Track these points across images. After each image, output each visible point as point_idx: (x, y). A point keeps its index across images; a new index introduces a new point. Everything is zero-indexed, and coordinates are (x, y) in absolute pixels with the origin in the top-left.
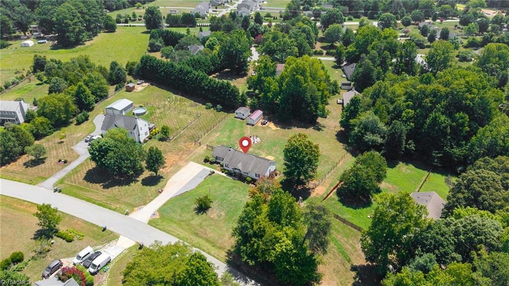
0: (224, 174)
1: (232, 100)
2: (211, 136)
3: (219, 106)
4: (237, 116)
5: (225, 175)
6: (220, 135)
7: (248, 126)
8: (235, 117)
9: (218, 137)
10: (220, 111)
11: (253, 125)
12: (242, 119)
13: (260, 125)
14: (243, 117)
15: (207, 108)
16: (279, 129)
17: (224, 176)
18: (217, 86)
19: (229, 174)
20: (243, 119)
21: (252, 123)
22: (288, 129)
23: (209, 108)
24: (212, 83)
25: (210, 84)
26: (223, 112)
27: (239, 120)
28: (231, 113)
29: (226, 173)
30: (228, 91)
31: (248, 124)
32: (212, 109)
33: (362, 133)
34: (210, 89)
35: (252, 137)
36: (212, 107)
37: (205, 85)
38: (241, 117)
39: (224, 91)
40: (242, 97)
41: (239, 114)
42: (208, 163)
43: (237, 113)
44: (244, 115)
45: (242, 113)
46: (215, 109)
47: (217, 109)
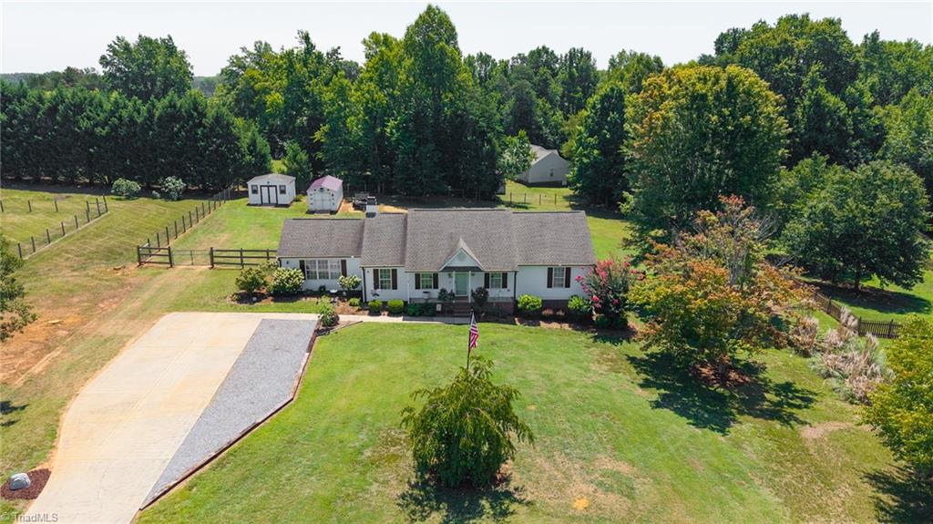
1: (223, 153)
2: (197, 243)
3: (174, 183)
4: (255, 198)
5: (399, 320)
6: (235, 238)
7: (317, 215)
8: (249, 205)
9: (231, 242)
10: (179, 199)
11: (333, 212)
12: (278, 205)
13: (352, 210)
14: (283, 199)
15: (118, 202)
18: (151, 115)
19: (418, 309)
20: (286, 206)
21: (327, 206)
23: (131, 198)
25: (120, 118)
26: (192, 201)
27: (269, 209)
30: (201, 125)
31: (311, 212)
32: (143, 199)
34: (123, 131)
36: (139, 195)
37: (96, 125)
38: (273, 200)
39: (183, 127)
40: (252, 148)
41: (265, 190)
42: (268, 302)
43: (255, 188)
44: (283, 192)
45: (276, 186)
46: (154, 198)
47: (165, 194)
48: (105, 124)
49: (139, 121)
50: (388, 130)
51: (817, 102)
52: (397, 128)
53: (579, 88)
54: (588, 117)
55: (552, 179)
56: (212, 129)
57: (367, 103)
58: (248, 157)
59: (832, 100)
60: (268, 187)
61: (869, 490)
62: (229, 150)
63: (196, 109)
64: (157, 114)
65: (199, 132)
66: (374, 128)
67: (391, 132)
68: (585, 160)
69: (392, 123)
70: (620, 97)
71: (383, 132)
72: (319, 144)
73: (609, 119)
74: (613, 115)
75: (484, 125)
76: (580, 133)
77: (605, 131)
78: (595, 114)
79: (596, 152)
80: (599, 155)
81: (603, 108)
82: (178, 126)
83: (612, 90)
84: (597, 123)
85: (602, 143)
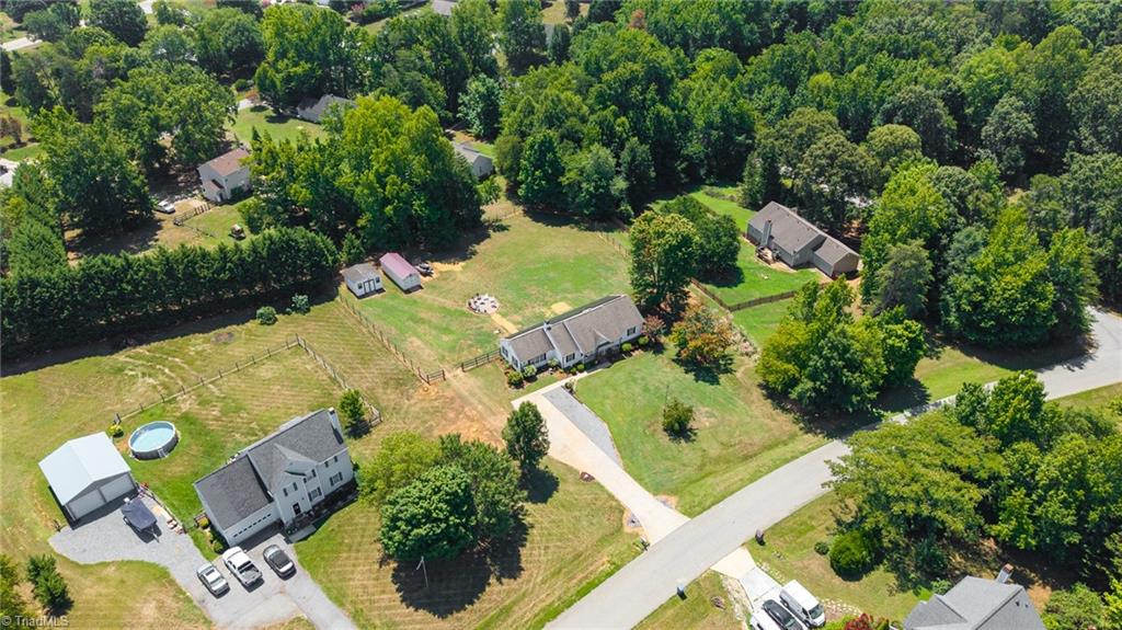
0: (580, 376)
3: (301, 299)
4: (361, 293)
5: (585, 374)
6: (422, 340)
7: (413, 294)
8: (359, 298)
9: (428, 344)
10: (307, 310)
11: (420, 287)
12: (379, 291)
13: (424, 278)
14: (378, 286)
16: (462, 263)
17: (586, 378)
19: (591, 364)
20: (382, 290)
21: (415, 284)
22: (473, 255)
23: (272, 320)
28: (336, 296)
29: (581, 371)
31: (408, 291)
32: (282, 316)
33: (603, 187)
36: (278, 313)
37: (216, 273)
38: (373, 289)
41: (367, 284)
42: (527, 385)
43: (360, 285)
45: (373, 279)
46: (289, 314)
47: (297, 309)
48: (223, 269)
51: (658, 115)
59: (665, 110)
60: (369, 281)
61: (758, 390)
68: (536, 188)
74: (549, 156)
77: (546, 167)
84: (538, 160)
85: (546, 176)
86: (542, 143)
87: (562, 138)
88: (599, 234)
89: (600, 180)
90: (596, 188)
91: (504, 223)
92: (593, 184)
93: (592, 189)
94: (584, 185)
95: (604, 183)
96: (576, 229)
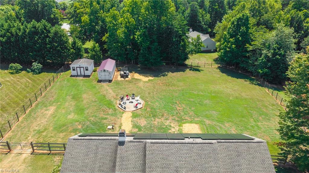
1: (59, 51)
2: (35, 119)
3: (36, 65)
4: (74, 73)
6: (56, 110)
7: (102, 84)
8: (71, 76)
9: (54, 116)
10: (39, 73)
11: (110, 81)
12: (85, 76)
13: (119, 78)
14: (87, 73)
15: (12, 73)
16: (151, 78)
20: (89, 76)
21: (107, 78)
22: (164, 76)
23: (17, 72)
24: (13, 30)
25: (11, 33)
26: (46, 73)
27: (81, 78)
28: (62, 71)
30: (48, 36)
31: (100, 81)
32: (24, 72)
33: (280, 55)
34: (12, 39)
35: (126, 98)
36: (22, 70)
38: (83, 74)
39: (40, 38)
40: (73, 45)
41: (78, 69)
43: (74, 68)
44: (87, 70)
45: (83, 67)
46: (28, 72)
47: (33, 71)
48: (4, 36)
49: (20, 34)
50: (136, 37)
52: (140, 35)
53: (217, 4)
54: (230, 28)
55: (207, 49)
56: (53, 38)
57: (126, 24)
58: (72, 50)
60: (80, 67)
62: (61, 48)
63: (45, 29)
64: (28, 31)
65: (47, 40)
66: (130, 35)
67: (138, 38)
68: (228, 49)
69: (138, 33)
70: (247, 19)
71: (134, 38)
72: (105, 43)
73: (241, 30)
74: (243, 29)
75: (181, 32)
76: (226, 35)
77: (239, 36)
78: (234, 27)
79: (233, 46)
80: (235, 47)
81: (238, 24)
82: (37, 37)
83: (243, 15)
84: (234, 32)
85: (237, 42)
86: (240, 19)
87: (258, 24)
88: (266, 90)
89: (279, 49)
90: (274, 54)
91: (200, 69)
92: (272, 51)
93: (269, 55)
94: (264, 52)
95: (282, 52)
96: (248, 82)
